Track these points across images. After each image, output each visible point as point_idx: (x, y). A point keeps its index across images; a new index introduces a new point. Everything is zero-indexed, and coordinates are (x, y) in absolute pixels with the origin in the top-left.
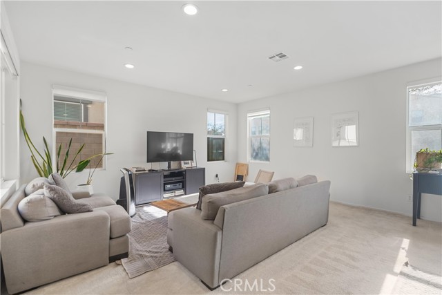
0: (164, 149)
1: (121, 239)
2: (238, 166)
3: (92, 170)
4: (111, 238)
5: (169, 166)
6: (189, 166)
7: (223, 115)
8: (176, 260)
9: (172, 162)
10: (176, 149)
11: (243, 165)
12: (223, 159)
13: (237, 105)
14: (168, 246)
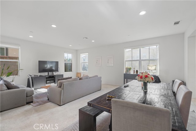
0: (46, 67)
1: (31, 97)
2: (77, 73)
3: (14, 76)
4: (27, 97)
5: (48, 74)
6: (57, 74)
7: (71, 54)
8: (50, 102)
9: (49, 73)
10: (52, 67)
11: (79, 73)
12: (71, 71)
13: (77, 50)
14: (47, 99)
